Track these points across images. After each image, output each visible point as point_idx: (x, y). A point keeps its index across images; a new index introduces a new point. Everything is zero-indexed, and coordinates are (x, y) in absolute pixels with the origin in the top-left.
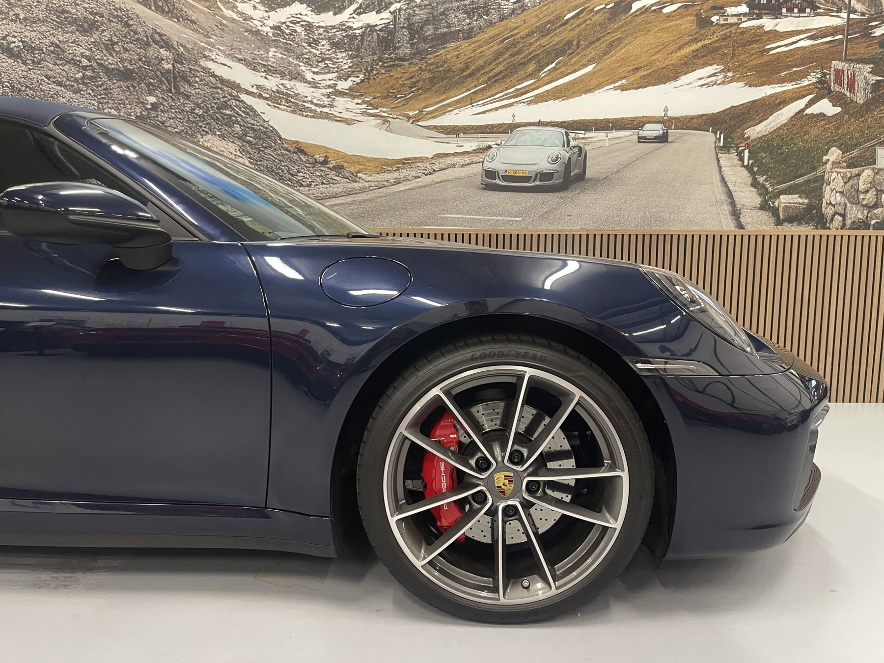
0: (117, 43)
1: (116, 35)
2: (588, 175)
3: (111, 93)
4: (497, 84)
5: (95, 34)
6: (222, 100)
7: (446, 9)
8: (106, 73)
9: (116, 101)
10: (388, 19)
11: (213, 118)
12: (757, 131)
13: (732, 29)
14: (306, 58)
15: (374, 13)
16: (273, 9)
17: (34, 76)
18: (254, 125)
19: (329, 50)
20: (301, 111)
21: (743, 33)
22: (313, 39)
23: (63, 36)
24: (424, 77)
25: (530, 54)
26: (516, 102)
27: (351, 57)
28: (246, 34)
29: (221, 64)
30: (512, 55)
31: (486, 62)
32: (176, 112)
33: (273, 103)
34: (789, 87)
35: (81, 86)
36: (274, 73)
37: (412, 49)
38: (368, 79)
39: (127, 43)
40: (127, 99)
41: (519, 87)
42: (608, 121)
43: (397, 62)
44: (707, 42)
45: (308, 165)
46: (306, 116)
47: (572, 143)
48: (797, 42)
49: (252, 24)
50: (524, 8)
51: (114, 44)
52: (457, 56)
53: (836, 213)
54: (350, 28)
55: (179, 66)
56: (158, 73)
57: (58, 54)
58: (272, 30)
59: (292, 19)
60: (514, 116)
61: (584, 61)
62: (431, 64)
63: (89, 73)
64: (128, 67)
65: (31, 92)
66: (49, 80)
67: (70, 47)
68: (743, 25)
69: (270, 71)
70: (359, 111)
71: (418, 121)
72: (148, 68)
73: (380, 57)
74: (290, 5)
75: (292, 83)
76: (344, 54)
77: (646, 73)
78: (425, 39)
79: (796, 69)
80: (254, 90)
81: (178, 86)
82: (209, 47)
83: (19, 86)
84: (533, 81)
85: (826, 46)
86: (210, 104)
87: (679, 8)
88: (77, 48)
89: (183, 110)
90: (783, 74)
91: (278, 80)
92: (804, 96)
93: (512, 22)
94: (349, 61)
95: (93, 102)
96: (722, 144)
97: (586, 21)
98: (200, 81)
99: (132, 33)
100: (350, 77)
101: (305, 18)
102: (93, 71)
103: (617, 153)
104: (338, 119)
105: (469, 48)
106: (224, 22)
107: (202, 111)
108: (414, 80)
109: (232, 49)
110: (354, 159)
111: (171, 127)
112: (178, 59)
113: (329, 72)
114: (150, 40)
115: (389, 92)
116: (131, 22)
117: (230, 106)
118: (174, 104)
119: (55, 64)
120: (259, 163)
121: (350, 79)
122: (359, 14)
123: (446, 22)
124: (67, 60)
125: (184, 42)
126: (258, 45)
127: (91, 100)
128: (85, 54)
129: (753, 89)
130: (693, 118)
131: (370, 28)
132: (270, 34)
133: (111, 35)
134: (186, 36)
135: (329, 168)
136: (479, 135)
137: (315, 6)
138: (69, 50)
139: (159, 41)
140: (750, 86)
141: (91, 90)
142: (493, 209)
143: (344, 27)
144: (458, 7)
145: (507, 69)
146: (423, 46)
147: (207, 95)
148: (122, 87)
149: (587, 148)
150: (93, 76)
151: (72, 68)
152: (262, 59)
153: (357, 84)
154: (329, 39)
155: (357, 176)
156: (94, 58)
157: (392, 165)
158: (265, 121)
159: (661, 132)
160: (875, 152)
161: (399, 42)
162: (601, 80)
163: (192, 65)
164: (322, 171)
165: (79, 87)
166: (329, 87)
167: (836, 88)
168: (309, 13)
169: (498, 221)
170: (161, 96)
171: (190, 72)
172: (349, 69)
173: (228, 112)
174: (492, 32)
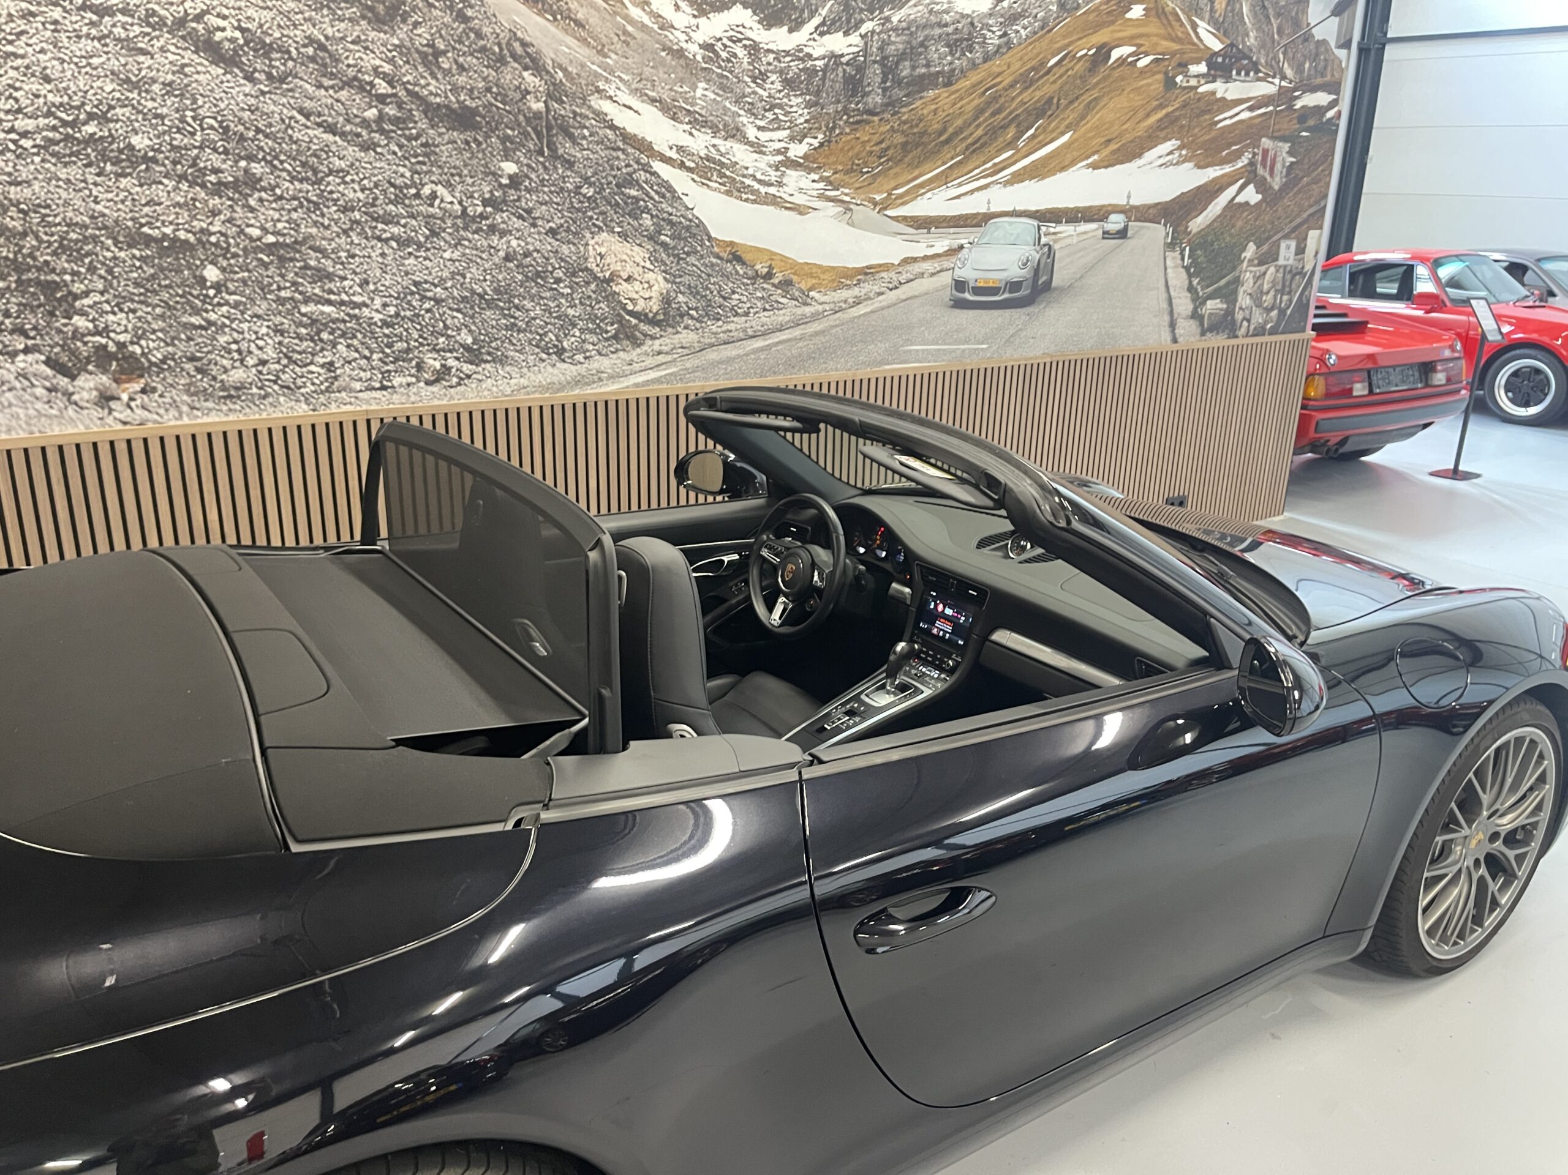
0: (444, 53)
1: (441, 36)
2: (1054, 284)
3: (436, 154)
4: (975, 156)
5: (399, 28)
6: (624, 171)
7: (926, 38)
8: (425, 113)
9: (446, 170)
10: (856, 46)
11: (609, 203)
12: (1198, 223)
13: (1191, 94)
14: (749, 103)
15: (841, 34)
16: (702, 13)
17: (272, 107)
18: (671, 214)
19: (780, 91)
20: (739, 191)
21: (1199, 100)
22: (760, 71)
23: (333, 26)
24: (895, 141)
25: (1010, 113)
26: (992, 183)
27: (809, 105)
28: (663, 54)
29: (625, 106)
30: (993, 114)
31: (965, 123)
32: (551, 192)
33: (701, 177)
34: (1227, 169)
35: (376, 136)
36: (703, 127)
37: (884, 96)
38: (829, 141)
39: (464, 54)
40: (466, 165)
41: (997, 160)
42: (1077, 210)
43: (865, 116)
44: (1170, 109)
45: (745, 281)
46: (746, 200)
47: (1044, 240)
48: (1237, 114)
49: (671, 37)
50: (1009, 45)
51: (438, 54)
52: (935, 111)
53: (1244, 319)
54: (809, 56)
55: (556, 105)
56: (521, 118)
57: (325, 65)
58: (702, 51)
59: (732, 33)
60: (989, 203)
61: (1062, 127)
62: (905, 122)
63: (391, 111)
64: (467, 103)
65: (267, 144)
66: (308, 119)
67: (351, 51)
68: (1201, 90)
69: (698, 122)
70: (815, 193)
71: (885, 208)
72: (502, 106)
73: (845, 107)
74: (729, 9)
75: (729, 143)
76: (800, 100)
77: (1115, 147)
78: (899, 83)
79: (1234, 148)
80: (673, 154)
81: (554, 144)
82: (605, 74)
83: (241, 128)
84: (1011, 152)
85: (1260, 120)
86: (605, 178)
87: (1152, 62)
88: (364, 56)
89: (562, 189)
90: (1224, 153)
91: (708, 137)
92: (1237, 181)
93: (997, 64)
94: (806, 111)
95: (401, 169)
96: (1169, 240)
97: (1067, 71)
98: (591, 136)
99: (472, 35)
100: (805, 136)
101: (749, 34)
102: (400, 106)
103: (1082, 253)
104: (788, 205)
105: (947, 100)
106: (630, 28)
107: (592, 190)
108: (883, 145)
109: (641, 80)
110: (806, 268)
111: (542, 219)
112: (555, 92)
113: (778, 129)
114: (505, 51)
115: (853, 163)
116: (469, 13)
117: (637, 181)
118: (547, 177)
119: (320, 86)
120: (678, 280)
121: (807, 140)
122: (822, 34)
123: (926, 58)
124: (344, 79)
125: (565, 62)
126: (681, 75)
127: (398, 165)
128: (380, 70)
129: (1199, 171)
130: (1150, 207)
131: (835, 57)
132: (699, 58)
133: (432, 35)
134: (567, 50)
135: (773, 285)
136: (952, 230)
137: (763, 12)
138: (347, 58)
139: (521, 56)
140: (1199, 167)
141: (398, 145)
142: (961, 335)
143: (801, 55)
144: (940, 37)
145: (986, 134)
146: (897, 93)
147: (601, 162)
148: (456, 142)
149: (1056, 247)
150: (399, 118)
151: (357, 98)
152: (686, 101)
153: (815, 149)
154: (781, 72)
155: (808, 296)
156: (400, 79)
157: (851, 277)
158: (687, 208)
159: (1122, 225)
160: (1279, 247)
161: (869, 84)
162: (1076, 154)
163: (577, 106)
164: (764, 289)
165: (372, 139)
166: (778, 152)
167: (1260, 170)
168: (756, 26)
169: (964, 351)
170: (525, 161)
171: (574, 118)
172: (806, 125)
173: (633, 193)
174: (974, 78)
